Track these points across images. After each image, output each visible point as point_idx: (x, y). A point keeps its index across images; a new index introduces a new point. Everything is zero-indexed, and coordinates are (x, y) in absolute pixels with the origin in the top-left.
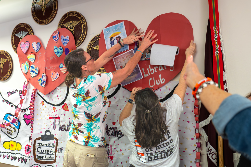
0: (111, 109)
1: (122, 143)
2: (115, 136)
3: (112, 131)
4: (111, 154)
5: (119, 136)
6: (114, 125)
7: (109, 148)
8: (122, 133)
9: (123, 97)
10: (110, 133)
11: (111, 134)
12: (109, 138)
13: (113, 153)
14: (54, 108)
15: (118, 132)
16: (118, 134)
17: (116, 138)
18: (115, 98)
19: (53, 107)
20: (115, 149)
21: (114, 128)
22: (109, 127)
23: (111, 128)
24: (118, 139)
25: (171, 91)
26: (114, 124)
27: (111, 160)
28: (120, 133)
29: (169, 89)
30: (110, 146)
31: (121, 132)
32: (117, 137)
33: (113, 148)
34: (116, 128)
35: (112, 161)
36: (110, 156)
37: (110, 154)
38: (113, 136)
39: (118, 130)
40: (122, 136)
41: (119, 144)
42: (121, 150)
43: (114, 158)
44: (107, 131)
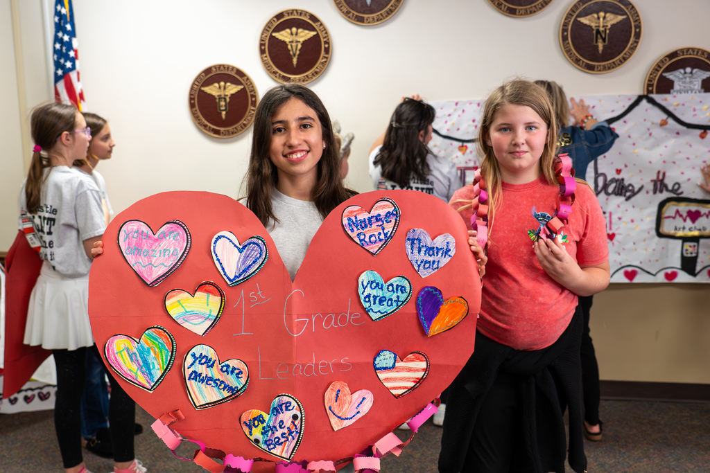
1: (634, 207)
2: (621, 195)
3: (613, 185)
4: (611, 229)
5: (628, 194)
6: (619, 174)
8: (634, 190)
9: (645, 120)
10: (610, 189)
11: (613, 192)
12: (607, 199)
13: (615, 227)
14: (463, 146)
15: (626, 187)
16: (626, 191)
17: (623, 199)
18: (625, 122)
19: (460, 144)
20: (620, 219)
21: (618, 180)
22: (608, 179)
23: (613, 180)
24: (626, 200)
26: (619, 171)
28: (630, 188)
30: (607, 215)
31: (633, 186)
32: (625, 196)
33: (615, 218)
34: (623, 180)
35: (613, 244)
38: (616, 195)
39: (626, 183)
40: (634, 194)
41: (627, 210)
42: (632, 221)
43: (617, 237)
44: (605, 187)
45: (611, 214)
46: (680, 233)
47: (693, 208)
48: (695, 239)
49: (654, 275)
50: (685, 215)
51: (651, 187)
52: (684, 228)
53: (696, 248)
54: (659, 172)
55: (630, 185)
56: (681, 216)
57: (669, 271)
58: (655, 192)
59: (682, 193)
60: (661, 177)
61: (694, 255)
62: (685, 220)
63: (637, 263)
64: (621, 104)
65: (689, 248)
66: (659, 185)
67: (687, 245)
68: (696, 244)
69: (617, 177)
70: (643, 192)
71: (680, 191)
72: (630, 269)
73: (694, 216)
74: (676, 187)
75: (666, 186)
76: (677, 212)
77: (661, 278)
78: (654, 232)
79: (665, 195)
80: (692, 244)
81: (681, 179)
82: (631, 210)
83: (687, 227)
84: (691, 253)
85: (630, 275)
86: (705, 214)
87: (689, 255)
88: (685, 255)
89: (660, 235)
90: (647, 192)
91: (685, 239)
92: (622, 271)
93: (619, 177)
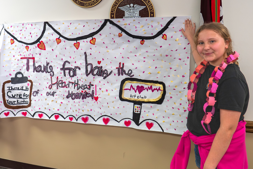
0: (96, 47)
1: (108, 83)
2: (101, 76)
3: (97, 70)
4: (96, 95)
5: (104, 75)
6: (99, 64)
7: (93, 88)
8: (108, 73)
9: (110, 34)
11: (96, 74)
12: (94, 78)
13: (98, 93)
14: (27, 47)
15: (103, 71)
17: (102, 78)
18: (100, 35)
19: (26, 45)
20: (100, 89)
21: (99, 67)
22: (94, 67)
23: (96, 67)
24: (104, 79)
25: (163, 27)
26: (99, 62)
27: (95, 101)
28: (106, 72)
29: (161, 26)
30: (94, 86)
31: (107, 71)
32: (103, 76)
33: (98, 88)
34: (102, 67)
35: (97, 102)
36: (95, 97)
37: (94, 94)
38: (98, 76)
39: (104, 69)
40: (108, 75)
41: (104, 84)
42: (107, 91)
43: (99, 99)
44: (92, 71)
45: (96, 86)
46: (133, 99)
47: (140, 84)
48: (140, 103)
49: (119, 122)
50: (136, 88)
51: (116, 71)
52: (135, 96)
53: (140, 108)
54: (120, 63)
55: (106, 70)
56: (134, 89)
57: (127, 120)
58: (119, 75)
59: (133, 75)
60: (121, 66)
61: (139, 113)
62: (136, 92)
63: (109, 115)
64: (97, 24)
65: (137, 108)
66: (121, 70)
67: (136, 106)
68: (140, 106)
69: (98, 65)
70: (112, 74)
71: (132, 75)
72: (106, 117)
73: (140, 89)
74: (130, 72)
75: (124, 71)
76: (132, 86)
77: (122, 124)
78: (118, 98)
79: (125, 77)
80: (138, 106)
81: (132, 68)
82: (106, 84)
83: (137, 96)
84: (138, 111)
85: (106, 121)
86: (146, 88)
87: (137, 112)
88: (135, 112)
89: (122, 99)
90: (115, 75)
91: (135, 103)
92: (102, 118)
93: (100, 65)
